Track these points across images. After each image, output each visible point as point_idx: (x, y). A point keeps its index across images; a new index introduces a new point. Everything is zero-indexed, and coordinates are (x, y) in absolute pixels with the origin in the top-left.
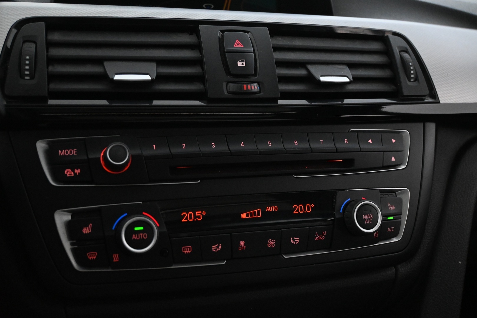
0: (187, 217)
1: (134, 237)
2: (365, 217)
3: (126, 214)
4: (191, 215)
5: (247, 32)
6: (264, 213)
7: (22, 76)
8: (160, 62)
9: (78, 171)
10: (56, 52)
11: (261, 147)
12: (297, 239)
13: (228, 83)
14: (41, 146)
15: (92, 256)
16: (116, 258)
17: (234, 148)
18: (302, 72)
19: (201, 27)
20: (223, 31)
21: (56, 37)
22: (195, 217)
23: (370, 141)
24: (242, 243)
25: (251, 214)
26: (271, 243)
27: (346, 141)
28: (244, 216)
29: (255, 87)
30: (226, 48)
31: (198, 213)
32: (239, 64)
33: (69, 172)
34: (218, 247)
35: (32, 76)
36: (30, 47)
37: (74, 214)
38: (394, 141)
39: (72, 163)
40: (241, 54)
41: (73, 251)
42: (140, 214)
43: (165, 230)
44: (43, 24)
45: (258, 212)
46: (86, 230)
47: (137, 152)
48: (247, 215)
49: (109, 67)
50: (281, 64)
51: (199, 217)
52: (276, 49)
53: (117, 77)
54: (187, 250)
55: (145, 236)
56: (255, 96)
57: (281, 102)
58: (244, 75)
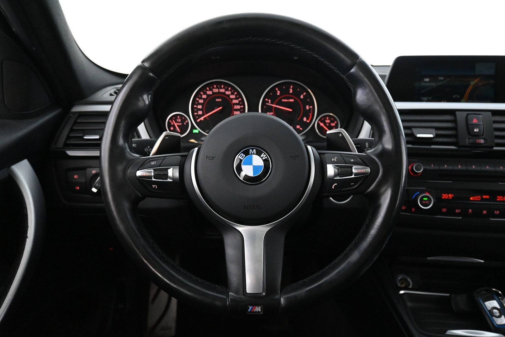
0: (445, 196)
1: (423, 202)
3: (419, 193)
4: (446, 196)
5: (480, 114)
6: (482, 198)
8: (437, 128)
11: (483, 168)
12: (498, 212)
13: (469, 139)
15: (404, 208)
16: (413, 210)
17: (469, 168)
19: (457, 113)
20: (467, 114)
22: (448, 197)
24: (470, 210)
25: (475, 198)
26: (485, 212)
28: (471, 199)
29: (482, 141)
30: (469, 123)
31: (450, 195)
32: (475, 130)
34: (459, 211)
40: (476, 126)
42: (424, 193)
43: (435, 201)
45: (479, 198)
47: (426, 167)
48: (473, 198)
49: (414, 130)
50: (497, 130)
51: (450, 197)
52: (495, 122)
53: (419, 136)
54: (444, 210)
55: (428, 202)
56: (482, 145)
57: (495, 148)
58: (477, 135)
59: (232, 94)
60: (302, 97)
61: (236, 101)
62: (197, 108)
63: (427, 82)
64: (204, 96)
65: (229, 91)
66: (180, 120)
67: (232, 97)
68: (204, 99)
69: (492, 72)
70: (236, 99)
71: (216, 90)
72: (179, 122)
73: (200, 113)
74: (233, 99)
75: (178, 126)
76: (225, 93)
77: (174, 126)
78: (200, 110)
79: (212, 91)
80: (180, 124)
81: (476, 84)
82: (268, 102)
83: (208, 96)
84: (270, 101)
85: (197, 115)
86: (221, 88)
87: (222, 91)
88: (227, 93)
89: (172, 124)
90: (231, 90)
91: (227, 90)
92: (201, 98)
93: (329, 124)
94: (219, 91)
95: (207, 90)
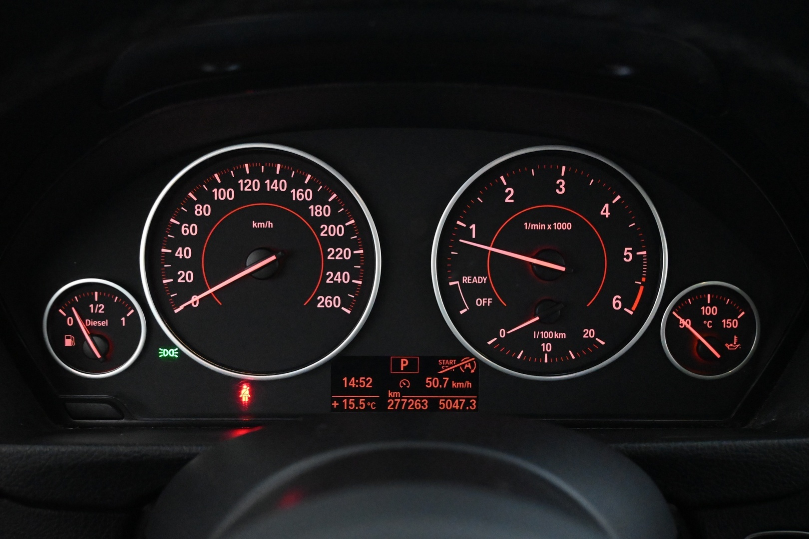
59: (319, 199)
60: (605, 211)
61: (338, 231)
62: (171, 258)
64: (202, 210)
65: (305, 187)
66: (101, 308)
67: (317, 211)
68: (201, 220)
70: (334, 219)
71: (252, 185)
72: (97, 317)
73: (186, 276)
74: (323, 220)
75: (92, 331)
76: (288, 194)
77: (75, 331)
78: (184, 264)
79: (236, 187)
80: (105, 323)
82: (467, 234)
83: (219, 207)
84: (473, 227)
85: (174, 286)
86: (273, 177)
87: (277, 185)
88: (298, 195)
89: (70, 322)
90: (311, 185)
91: (296, 183)
92: (189, 218)
93: (717, 320)
94: (263, 186)
95: (214, 184)
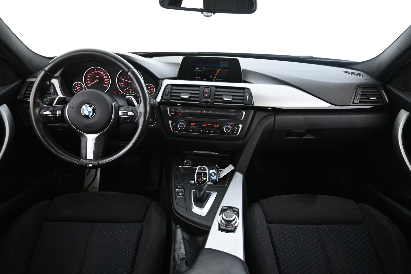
1: (180, 126)
2: (226, 129)
6: (208, 125)
7: (166, 96)
8: (191, 94)
9: (174, 114)
10: (173, 91)
11: (209, 112)
12: (213, 132)
13: (203, 99)
14: (168, 109)
15: (174, 129)
16: (178, 130)
17: (203, 112)
18: (221, 97)
20: (205, 88)
21: (173, 88)
23: (234, 113)
24: (201, 131)
25: (205, 125)
26: (207, 131)
27: (228, 113)
28: (203, 125)
29: (209, 100)
30: (205, 91)
31: (195, 124)
32: (206, 95)
33: (172, 114)
34: (197, 131)
35: (168, 96)
36: (168, 90)
37: (172, 121)
38: (240, 114)
39: (173, 112)
40: (206, 93)
41: (172, 127)
42: (183, 123)
43: (186, 126)
44: (171, 85)
46: (174, 124)
47: (184, 111)
49: (181, 94)
50: (215, 95)
52: (216, 91)
53: (182, 97)
54: (191, 130)
55: (182, 127)
56: (209, 102)
57: (214, 104)
58: (206, 98)
59: (104, 73)
61: (106, 77)
62: (87, 80)
63: (197, 69)
64: (90, 74)
65: (102, 72)
66: (79, 86)
67: (104, 75)
68: (90, 76)
69: (227, 66)
70: (106, 76)
71: (96, 72)
72: (79, 87)
73: (89, 82)
74: (104, 76)
75: (78, 88)
76: (100, 73)
79: (94, 72)
80: (80, 87)
81: (220, 71)
82: (121, 78)
83: (92, 74)
85: (87, 83)
86: (98, 71)
87: (99, 72)
88: (101, 73)
89: (76, 87)
90: (103, 72)
91: (101, 72)
92: (89, 75)
93: (150, 89)
94: (97, 72)
95: (92, 71)
